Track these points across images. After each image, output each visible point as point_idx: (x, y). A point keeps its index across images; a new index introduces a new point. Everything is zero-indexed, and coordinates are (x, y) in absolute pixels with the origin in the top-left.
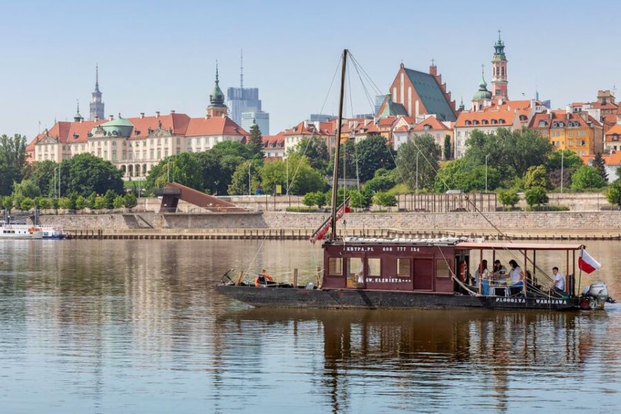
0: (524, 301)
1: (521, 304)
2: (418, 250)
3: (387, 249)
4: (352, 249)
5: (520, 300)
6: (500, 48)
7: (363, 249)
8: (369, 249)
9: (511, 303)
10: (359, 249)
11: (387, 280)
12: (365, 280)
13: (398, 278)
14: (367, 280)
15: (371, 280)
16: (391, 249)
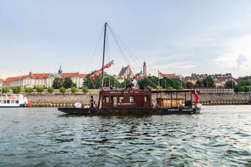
0: (178, 110)
1: (177, 111)
2: (138, 92)
3: (126, 92)
4: (112, 92)
5: (177, 110)
6: (145, 63)
7: (116, 92)
8: (119, 92)
9: (173, 111)
10: (115, 92)
11: (126, 104)
12: (117, 104)
13: (130, 103)
14: (118, 104)
15: (120, 104)
16: (127, 92)
